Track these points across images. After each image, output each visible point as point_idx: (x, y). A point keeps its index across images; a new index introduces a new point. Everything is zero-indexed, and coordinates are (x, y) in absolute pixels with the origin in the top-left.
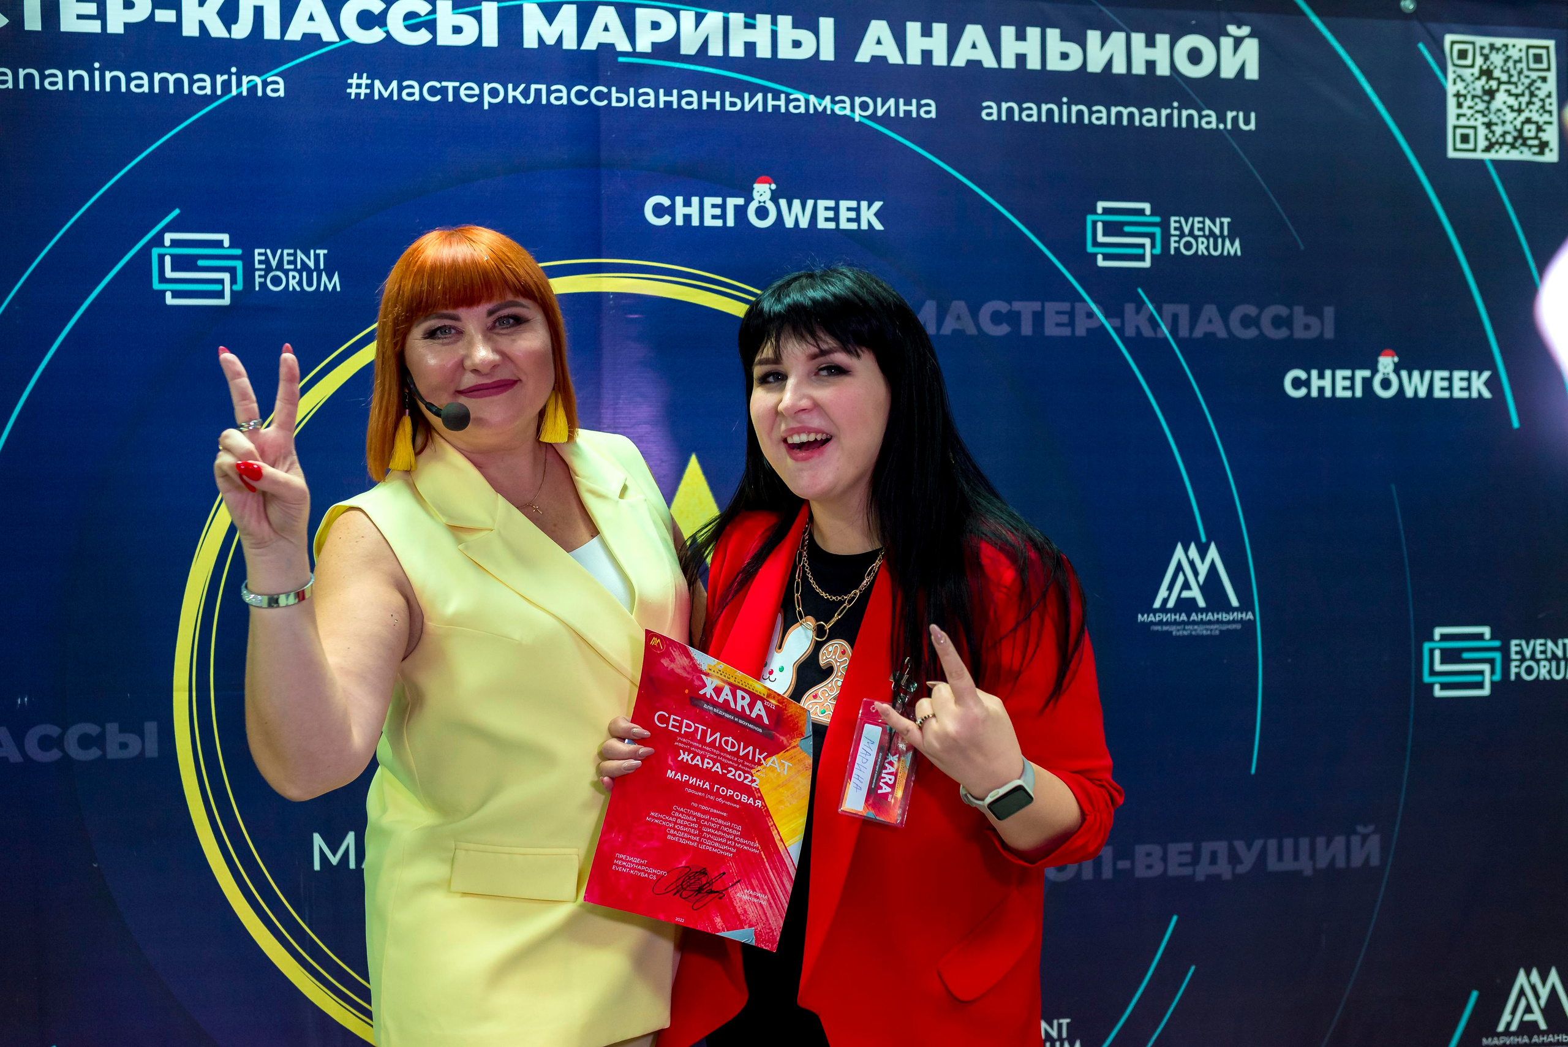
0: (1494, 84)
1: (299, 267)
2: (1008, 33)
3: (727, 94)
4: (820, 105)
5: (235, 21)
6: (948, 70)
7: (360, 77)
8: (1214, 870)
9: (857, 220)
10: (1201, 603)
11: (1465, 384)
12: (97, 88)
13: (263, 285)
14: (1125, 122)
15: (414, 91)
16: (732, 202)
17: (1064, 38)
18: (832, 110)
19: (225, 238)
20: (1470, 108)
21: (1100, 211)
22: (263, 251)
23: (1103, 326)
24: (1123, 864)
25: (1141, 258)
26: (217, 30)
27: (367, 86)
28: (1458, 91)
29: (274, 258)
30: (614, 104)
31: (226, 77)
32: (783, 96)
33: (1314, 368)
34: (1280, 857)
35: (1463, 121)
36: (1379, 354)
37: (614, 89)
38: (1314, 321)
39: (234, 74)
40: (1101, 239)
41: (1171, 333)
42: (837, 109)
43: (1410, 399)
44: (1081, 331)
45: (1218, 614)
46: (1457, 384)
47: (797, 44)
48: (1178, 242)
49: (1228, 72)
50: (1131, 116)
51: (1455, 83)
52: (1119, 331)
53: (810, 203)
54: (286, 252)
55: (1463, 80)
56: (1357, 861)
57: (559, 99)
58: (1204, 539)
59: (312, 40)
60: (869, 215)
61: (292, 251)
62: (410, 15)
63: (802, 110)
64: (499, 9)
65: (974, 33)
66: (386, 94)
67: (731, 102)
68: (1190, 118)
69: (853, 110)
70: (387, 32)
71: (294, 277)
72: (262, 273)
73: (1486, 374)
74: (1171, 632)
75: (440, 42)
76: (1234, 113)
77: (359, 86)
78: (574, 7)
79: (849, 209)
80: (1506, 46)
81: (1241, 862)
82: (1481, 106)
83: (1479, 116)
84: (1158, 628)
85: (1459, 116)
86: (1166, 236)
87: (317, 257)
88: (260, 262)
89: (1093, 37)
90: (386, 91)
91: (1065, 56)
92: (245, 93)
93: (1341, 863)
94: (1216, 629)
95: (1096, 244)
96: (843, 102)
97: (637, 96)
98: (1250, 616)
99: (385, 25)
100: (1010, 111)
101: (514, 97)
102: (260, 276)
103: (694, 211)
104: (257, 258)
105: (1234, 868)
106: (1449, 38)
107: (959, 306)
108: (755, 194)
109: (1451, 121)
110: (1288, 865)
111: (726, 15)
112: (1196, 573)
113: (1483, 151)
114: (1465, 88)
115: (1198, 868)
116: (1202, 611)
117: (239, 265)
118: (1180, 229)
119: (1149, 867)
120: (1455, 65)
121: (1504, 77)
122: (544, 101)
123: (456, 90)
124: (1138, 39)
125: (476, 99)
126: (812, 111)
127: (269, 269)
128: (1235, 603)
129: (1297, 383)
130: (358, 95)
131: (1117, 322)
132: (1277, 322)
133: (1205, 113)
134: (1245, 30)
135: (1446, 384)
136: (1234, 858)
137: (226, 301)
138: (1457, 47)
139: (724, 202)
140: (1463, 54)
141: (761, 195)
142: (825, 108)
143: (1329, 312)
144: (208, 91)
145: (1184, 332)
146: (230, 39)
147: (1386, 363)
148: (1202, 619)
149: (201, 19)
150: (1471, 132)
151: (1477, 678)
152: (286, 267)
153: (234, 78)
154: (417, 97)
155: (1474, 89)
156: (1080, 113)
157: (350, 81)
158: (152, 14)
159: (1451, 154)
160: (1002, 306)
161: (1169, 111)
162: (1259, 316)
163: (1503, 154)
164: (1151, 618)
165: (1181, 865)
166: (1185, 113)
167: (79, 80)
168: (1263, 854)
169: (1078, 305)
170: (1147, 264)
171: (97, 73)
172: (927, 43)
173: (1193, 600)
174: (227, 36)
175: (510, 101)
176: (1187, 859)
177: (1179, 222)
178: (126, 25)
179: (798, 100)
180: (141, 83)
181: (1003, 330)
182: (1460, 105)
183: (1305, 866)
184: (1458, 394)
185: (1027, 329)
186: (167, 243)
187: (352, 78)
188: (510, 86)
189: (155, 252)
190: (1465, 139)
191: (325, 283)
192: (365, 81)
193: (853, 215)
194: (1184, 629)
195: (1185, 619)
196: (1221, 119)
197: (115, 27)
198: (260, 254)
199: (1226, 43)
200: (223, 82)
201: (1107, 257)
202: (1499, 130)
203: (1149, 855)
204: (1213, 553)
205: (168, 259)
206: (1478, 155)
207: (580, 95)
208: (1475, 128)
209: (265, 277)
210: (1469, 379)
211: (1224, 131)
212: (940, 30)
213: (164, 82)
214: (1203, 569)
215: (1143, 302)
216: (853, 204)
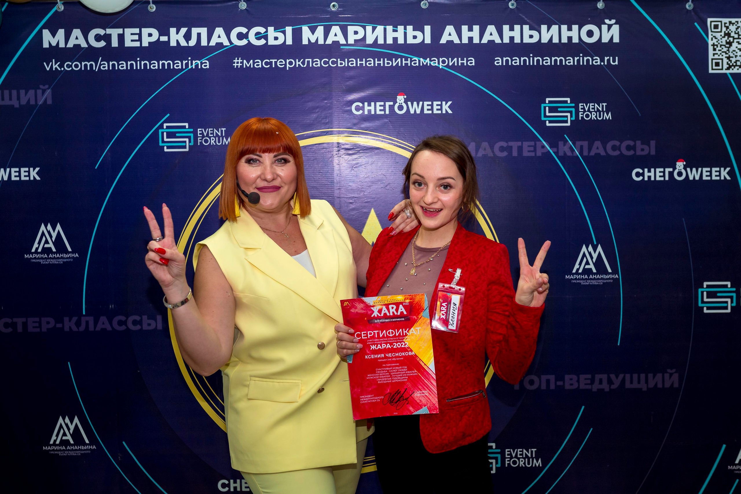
0: (731, 39)
1: (215, 135)
2: (506, 28)
3: (386, 59)
4: (425, 62)
5: (190, 40)
6: (480, 45)
7: (238, 59)
8: (601, 387)
9: (441, 109)
10: (594, 271)
11: (718, 174)
12: (139, 68)
13: (201, 143)
14: (558, 64)
15: (259, 64)
16: (388, 104)
17: (531, 29)
18: (430, 64)
19: (187, 125)
20: (719, 50)
21: (547, 102)
22: (201, 129)
23: (549, 151)
24: (560, 383)
25: (566, 122)
26: (183, 43)
27: (241, 63)
28: (714, 43)
29: (205, 132)
30: (339, 65)
31: (187, 61)
32: (409, 59)
33: (646, 168)
34: (631, 382)
35: (716, 56)
36: (677, 161)
37: (339, 60)
38: (646, 147)
39: (190, 60)
40: (548, 114)
41: (579, 154)
42: (432, 63)
43: (691, 180)
44: (539, 154)
45: (602, 275)
46: (714, 174)
47: (415, 37)
48: (583, 114)
49: (605, 39)
50: (561, 60)
51: (712, 40)
52: (556, 153)
53: (421, 103)
54: (210, 129)
55: (716, 38)
56: (667, 385)
57: (316, 64)
58: (595, 243)
59: (220, 45)
60: (446, 107)
61: (212, 129)
62: (257, 34)
63: (417, 64)
64: (293, 29)
65: (491, 28)
66: (248, 66)
67: (387, 62)
68: (588, 61)
69: (439, 63)
70: (249, 41)
71: (213, 140)
72: (201, 138)
73: (728, 169)
74: (581, 283)
75: (269, 44)
76: (608, 58)
77: (238, 63)
78: (323, 27)
79: (437, 105)
80: (737, 22)
81: (613, 384)
82: (725, 49)
83: (724, 54)
84: (575, 281)
85: (714, 54)
86: (577, 112)
87: (222, 131)
88: (200, 134)
89: (544, 28)
90: (248, 64)
91: (531, 37)
92: (194, 68)
93: (660, 386)
94: (601, 282)
95: (545, 116)
96: (435, 60)
97: (348, 62)
98: (617, 276)
99: (248, 38)
100: (507, 61)
101: (299, 64)
102: (200, 139)
103: (372, 108)
104: (199, 132)
105: (610, 386)
106: (709, 20)
107: (485, 144)
108: (398, 100)
109: (711, 56)
110: (635, 385)
111: (385, 27)
112: (592, 258)
113: (726, 69)
114: (717, 42)
115: (593, 386)
116: (595, 274)
117: (192, 135)
118: (584, 109)
119: (572, 385)
120: (712, 32)
121: (736, 36)
122: (311, 66)
123: (276, 62)
124: (564, 27)
125: (283, 66)
126: (421, 65)
127: (203, 136)
128: (610, 270)
129: (638, 174)
130: (237, 66)
131: (555, 150)
132: (629, 148)
133: (594, 58)
134: (613, 21)
135: (708, 174)
136: (610, 382)
137: (187, 150)
138: (713, 24)
139: (385, 104)
140: (716, 27)
141: (400, 100)
142: (427, 63)
143: (653, 143)
144: (180, 67)
145: (585, 153)
146: (188, 47)
147: (680, 165)
148: (595, 277)
149: (177, 39)
150: (720, 61)
151: (725, 305)
152: (210, 135)
153: (190, 62)
154: (260, 66)
155: (722, 42)
156: (538, 61)
157: (234, 61)
158: (159, 38)
159: (711, 71)
160: (504, 144)
161: (578, 58)
162: (620, 145)
163: (735, 70)
164: (572, 277)
165: (586, 384)
166: (585, 59)
167: (132, 65)
168: (623, 381)
169: (537, 142)
170: (569, 124)
171: (138, 62)
172: (471, 34)
173: (591, 269)
174: (187, 45)
175: (297, 66)
176: (589, 382)
177: (583, 106)
178: (149, 43)
179: (416, 60)
180: (155, 65)
181: (505, 154)
182: (714, 50)
183: (644, 387)
184: (714, 178)
185: (515, 154)
186: (165, 127)
187: (235, 60)
188: (297, 60)
189: (160, 131)
190: (717, 64)
191: (225, 141)
192: (240, 61)
193: (439, 107)
194: (587, 282)
195: (587, 277)
196: (602, 60)
197: (145, 44)
198: (200, 131)
199: (604, 27)
200: (186, 63)
201: (550, 122)
202: (733, 60)
203: (571, 379)
204: (599, 249)
205: (165, 134)
206: (724, 71)
207: (325, 63)
208: (722, 59)
209: (202, 140)
210: (720, 172)
211: (604, 66)
212: (476, 28)
213: (163, 64)
214: (595, 256)
215: (568, 141)
216: (439, 103)
